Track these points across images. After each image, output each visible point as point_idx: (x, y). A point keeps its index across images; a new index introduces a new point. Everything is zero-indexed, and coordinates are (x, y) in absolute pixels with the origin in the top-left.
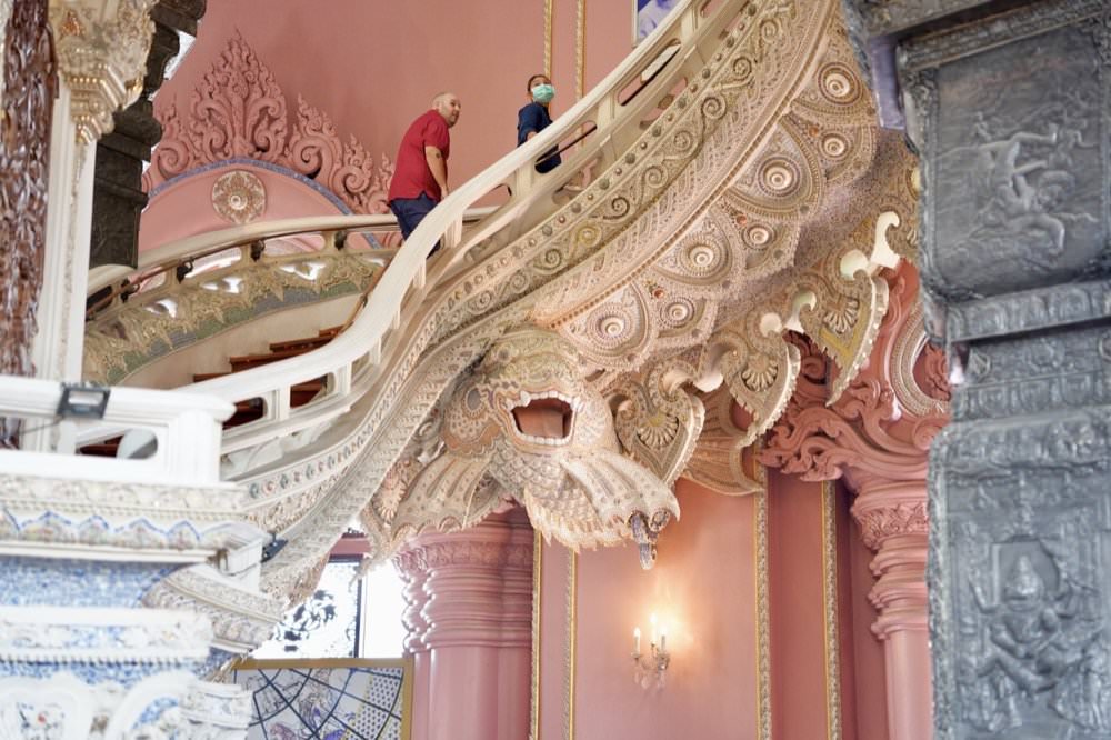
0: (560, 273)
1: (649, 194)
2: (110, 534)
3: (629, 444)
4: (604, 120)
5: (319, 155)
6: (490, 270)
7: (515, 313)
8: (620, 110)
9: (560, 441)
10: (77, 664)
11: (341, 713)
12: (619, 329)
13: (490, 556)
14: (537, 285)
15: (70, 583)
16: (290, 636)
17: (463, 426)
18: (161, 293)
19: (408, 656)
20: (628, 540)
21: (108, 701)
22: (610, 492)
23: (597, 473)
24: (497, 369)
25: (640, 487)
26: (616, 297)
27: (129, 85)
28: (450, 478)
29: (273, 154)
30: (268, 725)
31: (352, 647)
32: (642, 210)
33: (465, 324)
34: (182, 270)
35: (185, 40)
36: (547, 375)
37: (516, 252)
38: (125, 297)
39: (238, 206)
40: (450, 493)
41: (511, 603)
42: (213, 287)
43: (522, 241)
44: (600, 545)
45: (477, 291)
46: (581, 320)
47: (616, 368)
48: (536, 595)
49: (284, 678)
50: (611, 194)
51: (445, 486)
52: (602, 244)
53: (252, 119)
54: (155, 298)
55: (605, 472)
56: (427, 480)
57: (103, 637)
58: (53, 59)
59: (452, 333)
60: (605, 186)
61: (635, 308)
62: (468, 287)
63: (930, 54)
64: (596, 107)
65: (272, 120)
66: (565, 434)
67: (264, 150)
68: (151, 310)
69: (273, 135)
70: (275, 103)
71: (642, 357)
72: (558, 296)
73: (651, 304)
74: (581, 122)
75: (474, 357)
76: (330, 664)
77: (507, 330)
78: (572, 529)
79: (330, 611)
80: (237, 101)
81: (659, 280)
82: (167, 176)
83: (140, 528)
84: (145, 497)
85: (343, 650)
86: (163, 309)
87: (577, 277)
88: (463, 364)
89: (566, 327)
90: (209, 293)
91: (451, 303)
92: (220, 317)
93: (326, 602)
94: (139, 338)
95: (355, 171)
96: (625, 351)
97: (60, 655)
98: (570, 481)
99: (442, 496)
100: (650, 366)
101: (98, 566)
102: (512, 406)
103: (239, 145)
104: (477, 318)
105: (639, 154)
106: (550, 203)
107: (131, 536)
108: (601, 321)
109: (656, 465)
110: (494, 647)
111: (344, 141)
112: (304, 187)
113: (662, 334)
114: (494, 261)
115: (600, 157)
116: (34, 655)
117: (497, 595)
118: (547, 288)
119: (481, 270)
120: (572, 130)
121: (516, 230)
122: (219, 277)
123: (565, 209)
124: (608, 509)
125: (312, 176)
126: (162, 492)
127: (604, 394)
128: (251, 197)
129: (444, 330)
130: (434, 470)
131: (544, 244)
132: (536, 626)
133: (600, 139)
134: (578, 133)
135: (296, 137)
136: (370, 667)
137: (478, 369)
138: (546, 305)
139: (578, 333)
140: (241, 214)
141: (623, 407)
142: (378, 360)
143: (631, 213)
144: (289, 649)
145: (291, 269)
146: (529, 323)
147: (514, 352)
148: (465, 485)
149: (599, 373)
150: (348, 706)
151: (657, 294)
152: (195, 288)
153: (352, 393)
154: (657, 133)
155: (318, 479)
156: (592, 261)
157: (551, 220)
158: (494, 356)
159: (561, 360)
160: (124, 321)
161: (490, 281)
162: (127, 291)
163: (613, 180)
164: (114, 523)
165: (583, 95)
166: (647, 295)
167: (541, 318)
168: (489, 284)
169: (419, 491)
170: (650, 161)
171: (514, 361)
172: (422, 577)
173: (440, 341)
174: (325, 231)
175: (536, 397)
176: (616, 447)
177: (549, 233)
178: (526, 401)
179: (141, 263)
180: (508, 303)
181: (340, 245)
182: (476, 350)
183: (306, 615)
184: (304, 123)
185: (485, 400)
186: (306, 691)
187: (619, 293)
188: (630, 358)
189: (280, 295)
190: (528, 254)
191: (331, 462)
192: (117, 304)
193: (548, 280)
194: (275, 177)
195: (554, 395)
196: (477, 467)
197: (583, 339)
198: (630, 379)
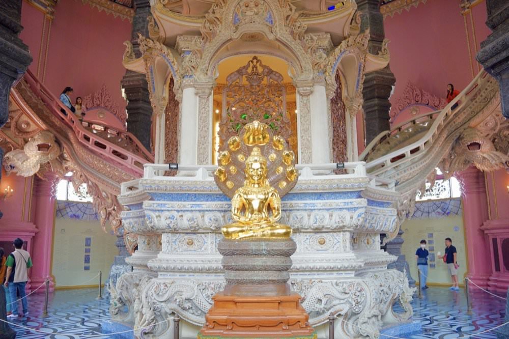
0: (475, 116)
1: (492, 96)
2: (348, 187)
3: (498, 148)
4: (479, 82)
5: (428, 100)
6: (459, 118)
7: (466, 126)
8: (482, 80)
9: (478, 151)
10: (346, 208)
11: (449, 208)
12: (491, 125)
13: (475, 175)
14: (470, 119)
15: (345, 195)
16: (437, 194)
17: (458, 150)
18: (396, 134)
19: (461, 197)
20: (503, 169)
21: (352, 214)
22: (494, 159)
23: (490, 155)
24: (463, 138)
25: (501, 157)
26: (488, 118)
27: (359, 106)
28: (458, 161)
29: (419, 102)
30: (436, 212)
31: (450, 195)
32: (491, 99)
33: (456, 130)
34: (400, 129)
35: (393, 87)
36: (472, 138)
37: (464, 113)
38: (389, 136)
39: (414, 113)
40: (458, 164)
41: (481, 184)
42: (406, 131)
43: (465, 111)
44: (495, 170)
45: (456, 123)
46: (481, 124)
47: (492, 133)
48: (486, 182)
49: (437, 203)
50: (483, 97)
51: (457, 163)
52: (483, 108)
53: (414, 97)
54: (395, 136)
55: (492, 155)
56: (454, 162)
57: (350, 204)
58: (344, 105)
59: (452, 132)
60: (481, 96)
61: (494, 120)
62: (454, 122)
63: (497, 70)
64: (477, 80)
65: (418, 96)
66: (479, 148)
67: (417, 102)
68: (394, 138)
69: (419, 99)
70: (418, 92)
71: (497, 130)
72: (475, 120)
73: (497, 118)
74: (474, 84)
75: (458, 136)
76: (446, 199)
77: (465, 129)
78: (487, 168)
79: (445, 189)
80: (411, 93)
81: (497, 113)
82: (401, 110)
83: (352, 185)
84: (352, 180)
85: (448, 196)
86: (396, 137)
87: (478, 116)
88: (455, 138)
89: (479, 126)
90: (405, 133)
91: (451, 127)
92: (408, 137)
93: (444, 187)
94: (392, 144)
95: (436, 102)
96: (493, 129)
97: (343, 207)
98: (484, 158)
99: (457, 165)
100: (500, 131)
101: (348, 192)
102: (466, 145)
103: (413, 102)
104: (458, 128)
105: (488, 88)
106: (470, 101)
107: (351, 187)
108: (486, 124)
109: (505, 151)
110: (479, 193)
111: (433, 96)
112: (427, 107)
113: (501, 124)
114: (459, 116)
115: (480, 90)
116: (339, 207)
117: (478, 182)
118: (472, 120)
119: (457, 118)
120: (472, 86)
121: (464, 108)
122: (407, 129)
123: (474, 102)
124: (493, 162)
125: (428, 105)
126: (356, 179)
127: (490, 139)
128: (416, 111)
129: (450, 132)
130: (454, 160)
131: (470, 110)
132: (487, 188)
133: (479, 87)
134: (474, 86)
135: (423, 98)
136: (454, 199)
137: (459, 138)
138: (472, 123)
139: (481, 127)
140: (415, 115)
141: (496, 140)
142: (431, 141)
143: (489, 100)
144: (438, 197)
145: (421, 125)
146: (470, 127)
147: (466, 134)
148: (461, 162)
149: (488, 135)
150: (450, 207)
151: (498, 116)
152: (402, 132)
153: (425, 149)
154: (491, 83)
155: (419, 167)
156: (481, 112)
157: (471, 105)
158: (462, 135)
159: (476, 134)
160: (389, 141)
161: (459, 120)
162: (389, 135)
163: (483, 94)
164: (348, 185)
165: (474, 78)
166: (495, 117)
167: (472, 126)
168: (459, 121)
169: (452, 164)
170: (491, 89)
171: (466, 136)
172: (462, 180)
173: (450, 134)
174: (428, 116)
175: (471, 142)
176: (495, 150)
177: (471, 108)
178: (469, 144)
179: (391, 129)
180: (464, 124)
181: (431, 118)
182: (458, 135)
183: (440, 190)
184: (424, 95)
185: (462, 144)
186: (442, 205)
187: (489, 117)
188: (495, 130)
189: (419, 130)
190: (467, 113)
191: (421, 163)
192: (388, 138)
193: (472, 117)
194: (421, 106)
195: (475, 141)
196: (463, 158)
197: (483, 128)
198: (496, 134)
